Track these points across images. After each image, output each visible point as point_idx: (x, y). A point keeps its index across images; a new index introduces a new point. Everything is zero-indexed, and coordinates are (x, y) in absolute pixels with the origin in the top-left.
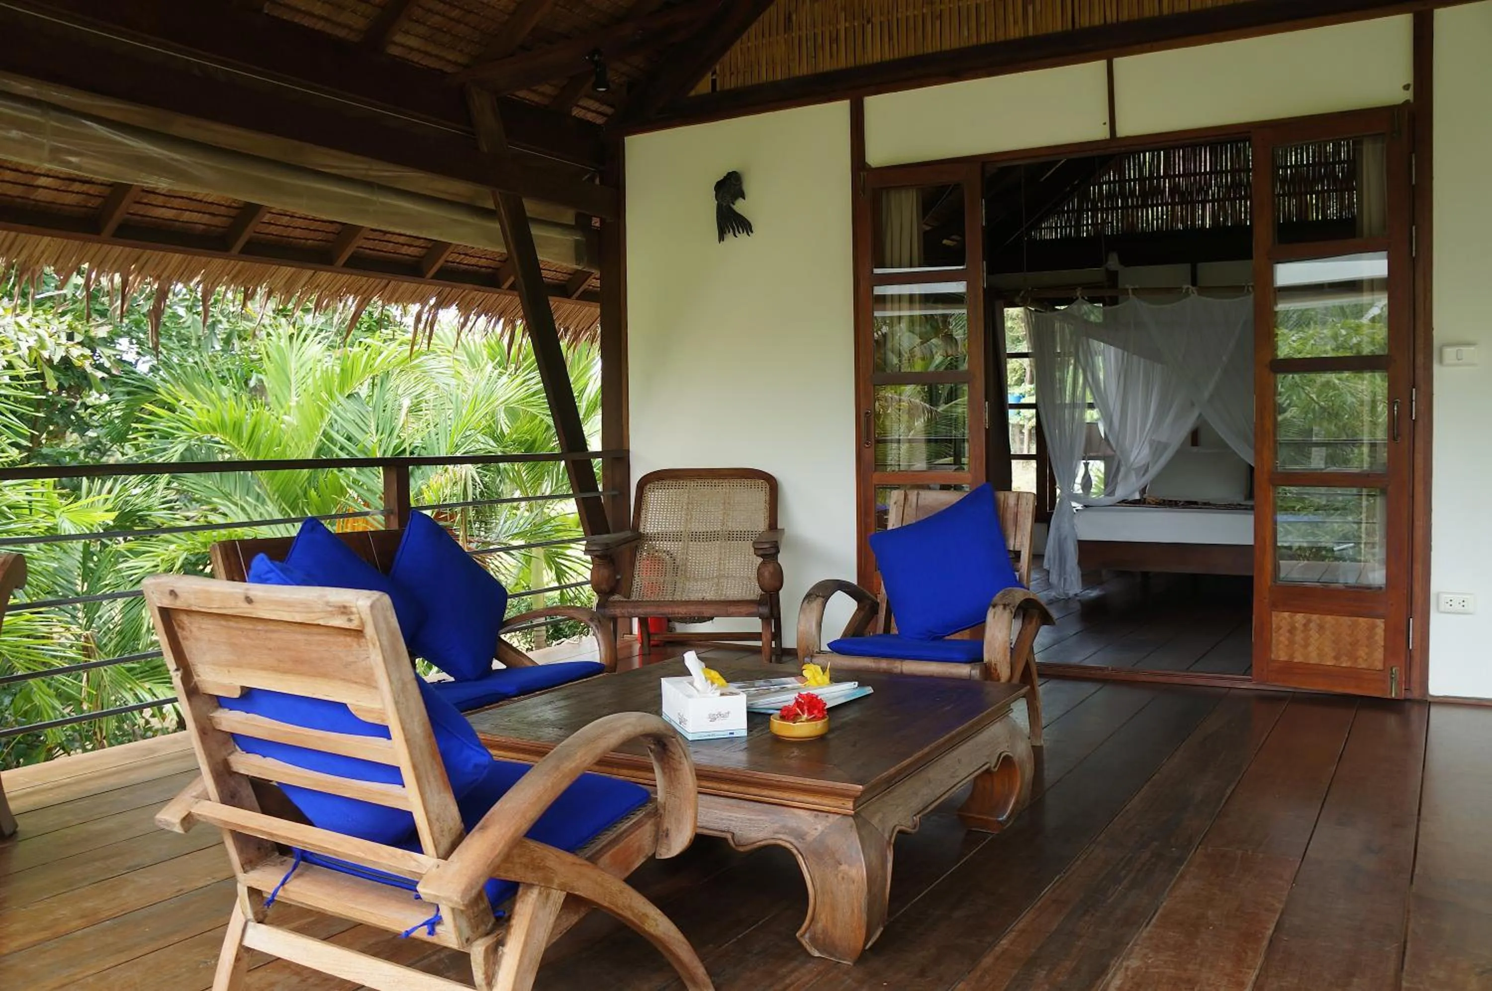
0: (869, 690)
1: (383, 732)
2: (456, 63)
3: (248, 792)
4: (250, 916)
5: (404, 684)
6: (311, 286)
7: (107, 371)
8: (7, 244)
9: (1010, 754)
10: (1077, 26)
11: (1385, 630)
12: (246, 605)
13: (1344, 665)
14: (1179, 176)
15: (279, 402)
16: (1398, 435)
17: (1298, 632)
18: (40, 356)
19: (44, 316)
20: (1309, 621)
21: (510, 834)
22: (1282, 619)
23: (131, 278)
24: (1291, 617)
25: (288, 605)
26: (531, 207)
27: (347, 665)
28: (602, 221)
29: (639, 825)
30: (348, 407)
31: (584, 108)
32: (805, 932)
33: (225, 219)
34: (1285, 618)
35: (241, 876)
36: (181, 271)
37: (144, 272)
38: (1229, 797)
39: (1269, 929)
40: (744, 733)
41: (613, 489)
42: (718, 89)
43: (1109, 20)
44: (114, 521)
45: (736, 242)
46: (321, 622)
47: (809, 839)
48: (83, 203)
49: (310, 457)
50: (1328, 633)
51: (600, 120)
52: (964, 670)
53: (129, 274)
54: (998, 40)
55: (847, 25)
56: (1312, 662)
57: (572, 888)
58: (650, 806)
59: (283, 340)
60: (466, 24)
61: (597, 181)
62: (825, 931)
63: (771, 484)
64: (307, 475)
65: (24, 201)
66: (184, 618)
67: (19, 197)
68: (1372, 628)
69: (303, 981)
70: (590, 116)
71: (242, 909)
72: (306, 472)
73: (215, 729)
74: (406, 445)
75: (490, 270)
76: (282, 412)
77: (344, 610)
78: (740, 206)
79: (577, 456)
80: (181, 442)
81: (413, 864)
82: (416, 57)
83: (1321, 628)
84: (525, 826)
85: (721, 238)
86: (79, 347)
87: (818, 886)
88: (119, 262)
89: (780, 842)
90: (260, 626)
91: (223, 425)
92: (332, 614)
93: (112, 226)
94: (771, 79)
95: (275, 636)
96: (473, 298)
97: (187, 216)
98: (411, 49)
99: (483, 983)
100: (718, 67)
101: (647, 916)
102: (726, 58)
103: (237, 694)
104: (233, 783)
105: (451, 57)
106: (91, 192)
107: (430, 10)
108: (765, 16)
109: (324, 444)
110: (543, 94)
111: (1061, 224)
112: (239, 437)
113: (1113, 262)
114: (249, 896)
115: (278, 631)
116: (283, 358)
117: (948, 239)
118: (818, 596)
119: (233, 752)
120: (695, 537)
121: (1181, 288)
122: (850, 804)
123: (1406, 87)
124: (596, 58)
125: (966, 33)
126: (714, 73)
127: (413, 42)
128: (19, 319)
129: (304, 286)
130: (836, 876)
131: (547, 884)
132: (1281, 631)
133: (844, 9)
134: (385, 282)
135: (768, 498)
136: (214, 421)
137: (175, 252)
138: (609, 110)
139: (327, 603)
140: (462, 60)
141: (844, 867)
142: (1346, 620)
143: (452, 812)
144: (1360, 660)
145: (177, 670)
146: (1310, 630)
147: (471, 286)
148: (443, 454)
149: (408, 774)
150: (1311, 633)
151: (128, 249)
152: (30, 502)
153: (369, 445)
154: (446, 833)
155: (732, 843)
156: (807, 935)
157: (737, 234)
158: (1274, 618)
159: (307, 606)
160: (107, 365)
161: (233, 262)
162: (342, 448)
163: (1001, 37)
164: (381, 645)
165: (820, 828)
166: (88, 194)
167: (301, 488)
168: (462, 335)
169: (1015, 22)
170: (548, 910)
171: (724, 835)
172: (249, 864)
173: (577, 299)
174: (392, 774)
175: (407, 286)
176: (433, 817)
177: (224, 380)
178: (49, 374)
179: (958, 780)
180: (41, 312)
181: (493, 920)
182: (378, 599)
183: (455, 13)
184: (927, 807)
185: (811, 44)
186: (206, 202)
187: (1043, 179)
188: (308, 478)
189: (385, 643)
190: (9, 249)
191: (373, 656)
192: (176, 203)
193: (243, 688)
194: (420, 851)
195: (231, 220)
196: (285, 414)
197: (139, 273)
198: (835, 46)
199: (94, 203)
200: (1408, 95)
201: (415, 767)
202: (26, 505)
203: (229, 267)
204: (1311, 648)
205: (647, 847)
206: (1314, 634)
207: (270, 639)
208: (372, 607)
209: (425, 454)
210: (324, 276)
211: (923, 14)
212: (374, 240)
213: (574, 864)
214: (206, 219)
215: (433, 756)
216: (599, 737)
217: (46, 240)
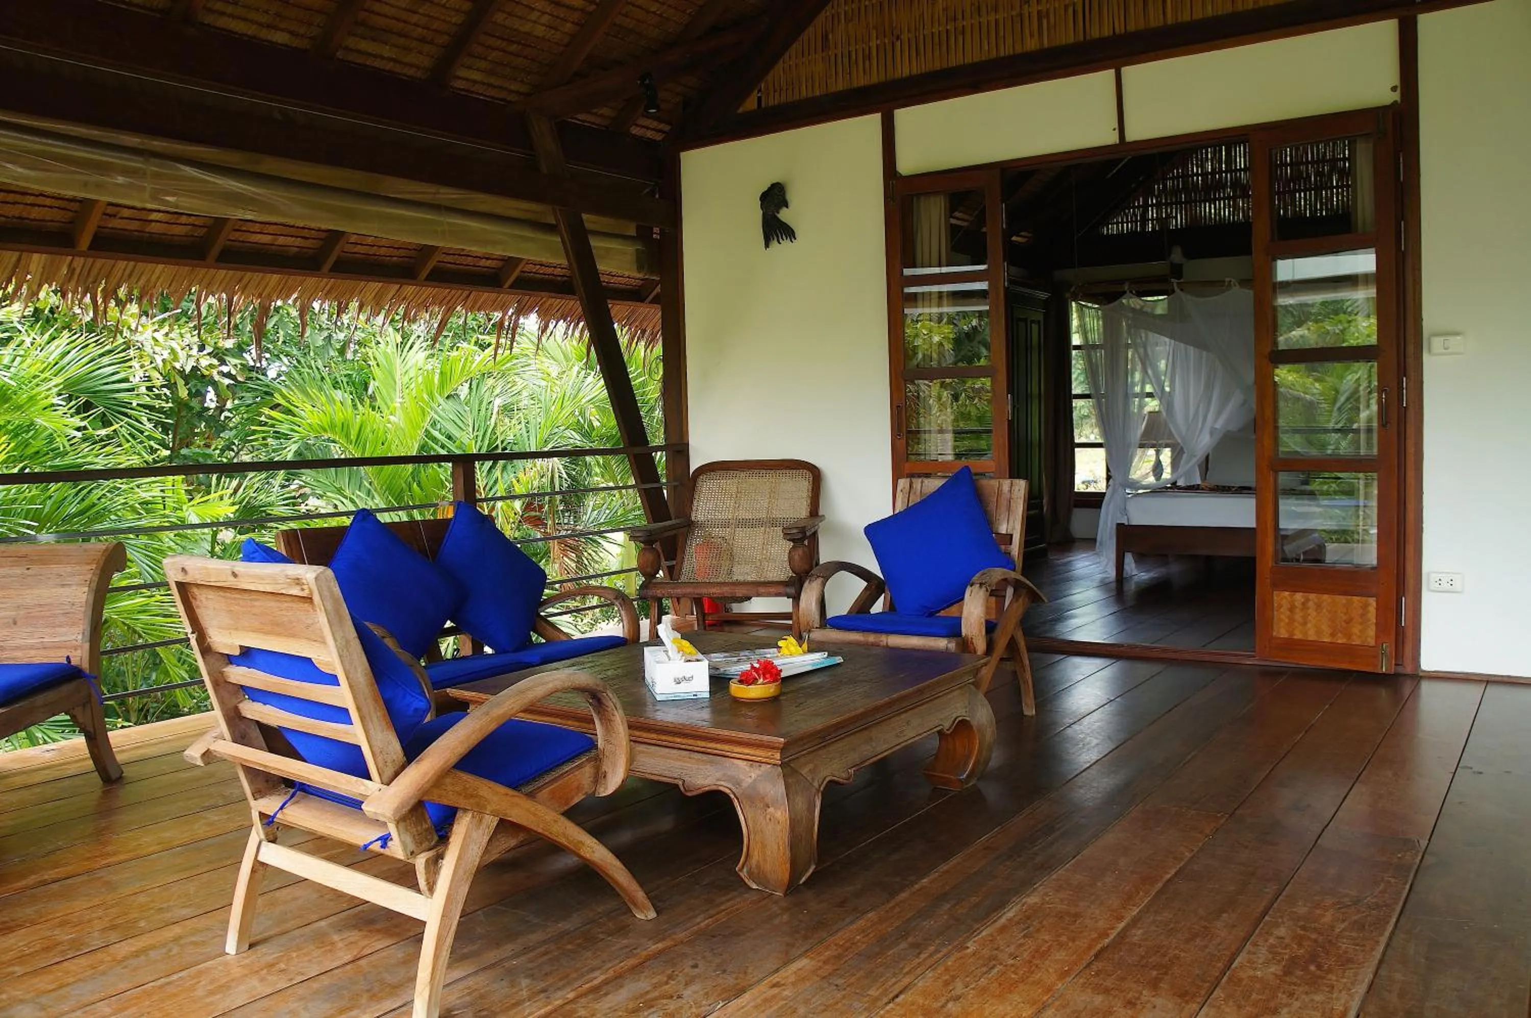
0: (839, 660)
1: (333, 680)
2: (517, 92)
3: (256, 733)
4: (263, 836)
5: (347, 642)
6: (399, 298)
7: (233, 377)
8: (128, 272)
9: (968, 719)
10: (1088, 38)
11: (1377, 609)
12: (232, 578)
13: (1340, 641)
14: (1241, 170)
15: (386, 404)
16: (1387, 423)
17: (1297, 610)
18: (174, 368)
19: (178, 331)
20: (1308, 600)
21: (439, 766)
22: (1283, 599)
23: (235, 299)
24: (1291, 596)
25: (261, 578)
26: (590, 220)
27: (308, 627)
28: (662, 233)
29: (579, 767)
30: (447, 407)
31: (643, 127)
32: (743, 867)
33: (315, 241)
34: (1285, 598)
35: (252, 803)
36: (280, 288)
37: (246, 292)
38: (1189, 760)
39: (1168, 873)
40: (707, 695)
41: (675, 480)
42: (763, 105)
43: (1117, 31)
44: (234, 513)
45: (782, 248)
46: (284, 592)
47: (745, 785)
48: (190, 233)
49: (414, 454)
50: (1324, 610)
51: (659, 137)
52: (941, 643)
53: (234, 293)
54: (1016, 52)
55: (879, 42)
56: (1310, 639)
57: (506, 815)
58: (593, 753)
59: (390, 347)
60: (525, 57)
61: (657, 196)
62: (758, 866)
63: (815, 474)
64: (411, 470)
65: (141, 234)
66: (195, 590)
67: (136, 231)
68: (1365, 606)
69: (322, 896)
70: (649, 134)
71: (257, 833)
72: (410, 467)
73: (226, 682)
74: (499, 442)
75: (565, 278)
76: (388, 412)
77: (298, 581)
78: (784, 215)
79: (638, 450)
80: (295, 442)
81: (363, 788)
82: (477, 88)
83: (1318, 606)
84: (454, 760)
85: (767, 245)
86: (208, 357)
87: (751, 826)
88: (224, 285)
89: (721, 788)
90: (246, 596)
91: (332, 426)
92: (290, 585)
93: (215, 251)
94: (810, 95)
95: (256, 603)
96: (551, 305)
97: (281, 240)
98: (475, 82)
99: (426, 889)
100: (763, 86)
101: (583, 844)
102: (769, 78)
103: (237, 652)
104: (243, 726)
105: (512, 87)
106: (196, 223)
107: (489, 47)
108: (805, 36)
109: (426, 442)
110: (602, 116)
111: (1127, 219)
112: (347, 436)
113: (1177, 256)
114: (261, 819)
115: (258, 600)
116: (390, 363)
117: (1018, 236)
118: (818, 577)
119: (241, 701)
120: (744, 523)
121: (1224, 282)
122: (778, 756)
123: (1394, 89)
124: (647, 82)
125: (986, 48)
126: (760, 91)
127: (476, 76)
128: (156, 335)
129: (392, 299)
130: (765, 817)
131: (479, 810)
132: (1282, 610)
133: (875, 28)
134: (467, 292)
135: (810, 488)
136: (325, 422)
137: (273, 272)
138: (667, 128)
139: (287, 577)
140: (523, 89)
141: (771, 810)
142: (1342, 599)
143: (395, 748)
144: (1354, 637)
145: (193, 633)
146: (1308, 608)
147: (547, 294)
148: (533, 449)
149: (354, 715)
150: (1310, 611)
151: (231, 272)
152: (163, 498)
153: (466, 441)
154: (389, 764)
155: (682, 789)
156: (745, 870)
157: (781, 241)
158: (1275, 598)
159: (274, 579)
160: (234, 372)
161: (325, 280)
162: (443, 447)
163: (1019, 50)
164: (325, 610)
165: (753, 776)
166: (194, 225)
167: (405, 482)
168: (544, 339)
169: (1032, 36)
170: (480, 831)
171: (676, 782)
172: (258, 794)
173: (650, 302)
174: (340, 714)
175: (486, 296)
176: (377, 751)
177: (336, 385)
178: (180, 382)
179: (905, 738)
180: (176, 327)
181: (436, 838)
182: (321, 573)
183: (514, 48)
184: (865, 761)
185: (846, 60)
186: (298, 227)
187: (1109, 176)
188: (412, 473)
189: (329, 608)
190: (130, 276)
191: (320, 620)
192: (271, 229)
193: (241, 647)
194: (369, 778)
195: (321, 243)
196: (391, 414)
197: (242, 293)
198: (867, 63)
199: (201, 232)
200: (1396, 97)
201: (359, 709)
202: (160, 500)
203: (323, 284)
204: (1309, 625)
205: (586, 786)
206: (1312, 612)
207: (254, 606)
208: (316, 578)
209: (516, 449)
210: (409, 290)
211: (947, 30)
212: (454, 254)
213: (507, 794)
214: (299, 242)
215: (376, 701)
216: (528, 689)
217: (161, 267)
